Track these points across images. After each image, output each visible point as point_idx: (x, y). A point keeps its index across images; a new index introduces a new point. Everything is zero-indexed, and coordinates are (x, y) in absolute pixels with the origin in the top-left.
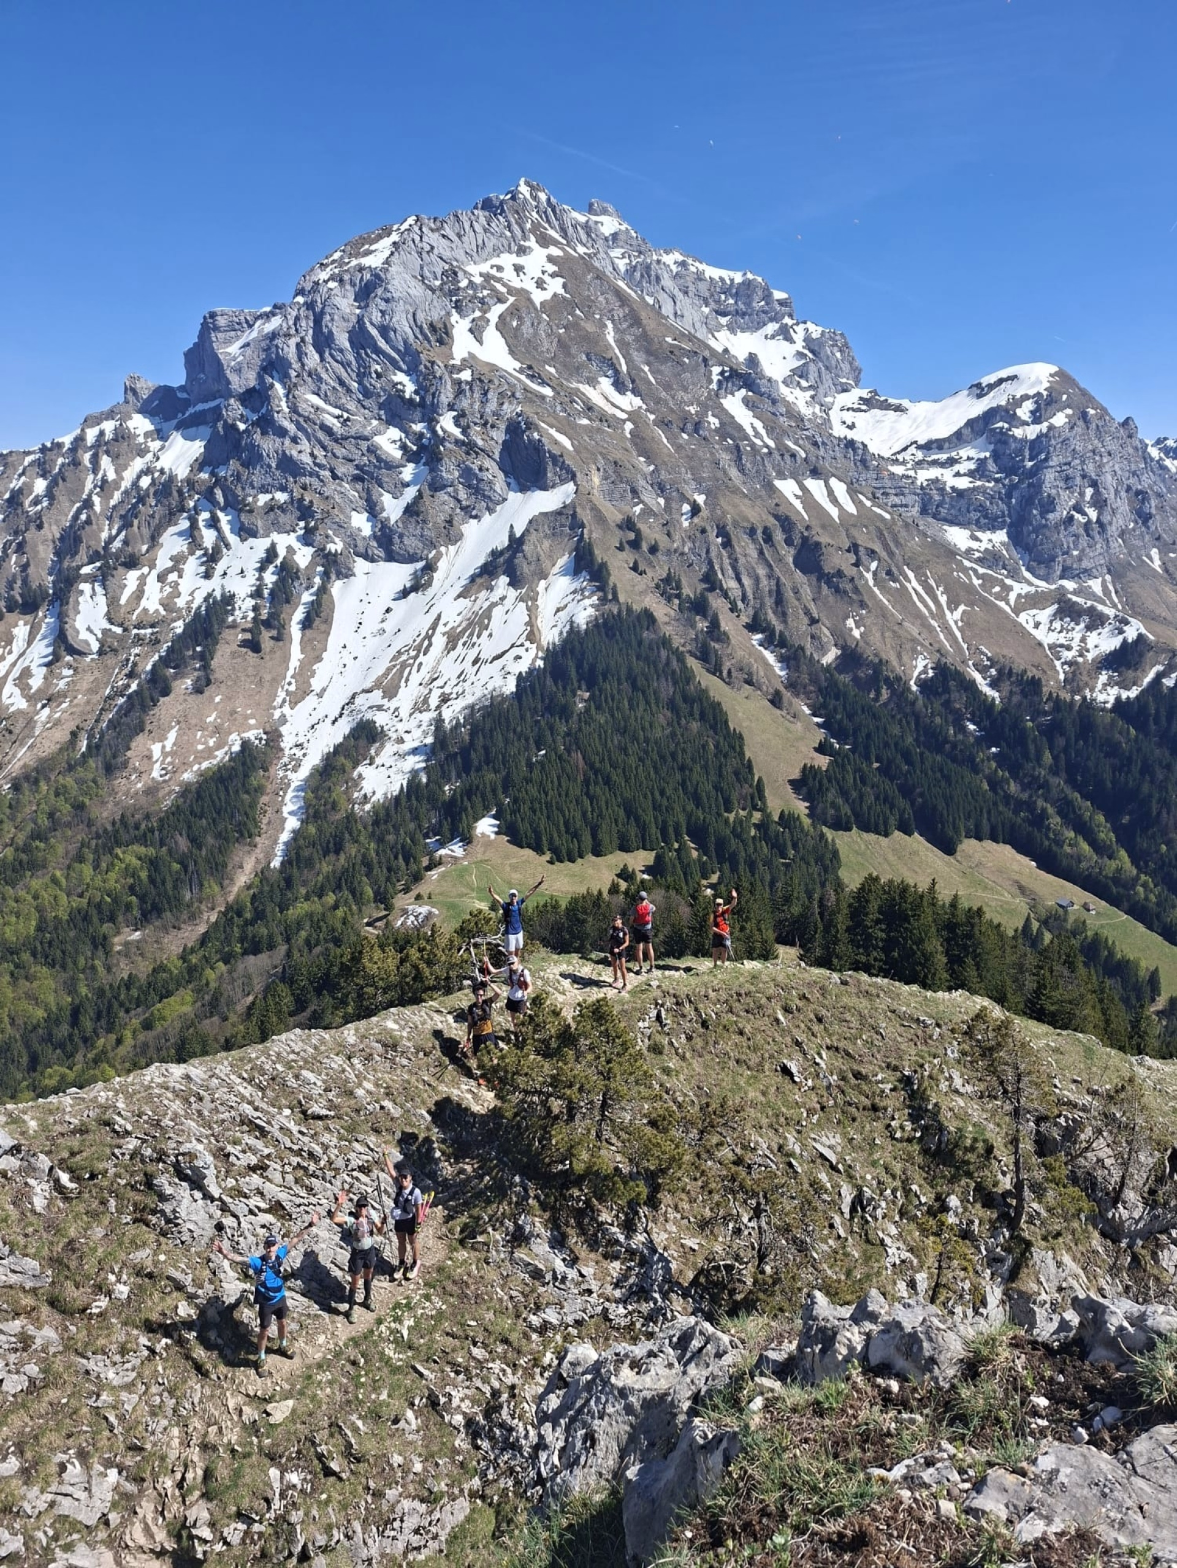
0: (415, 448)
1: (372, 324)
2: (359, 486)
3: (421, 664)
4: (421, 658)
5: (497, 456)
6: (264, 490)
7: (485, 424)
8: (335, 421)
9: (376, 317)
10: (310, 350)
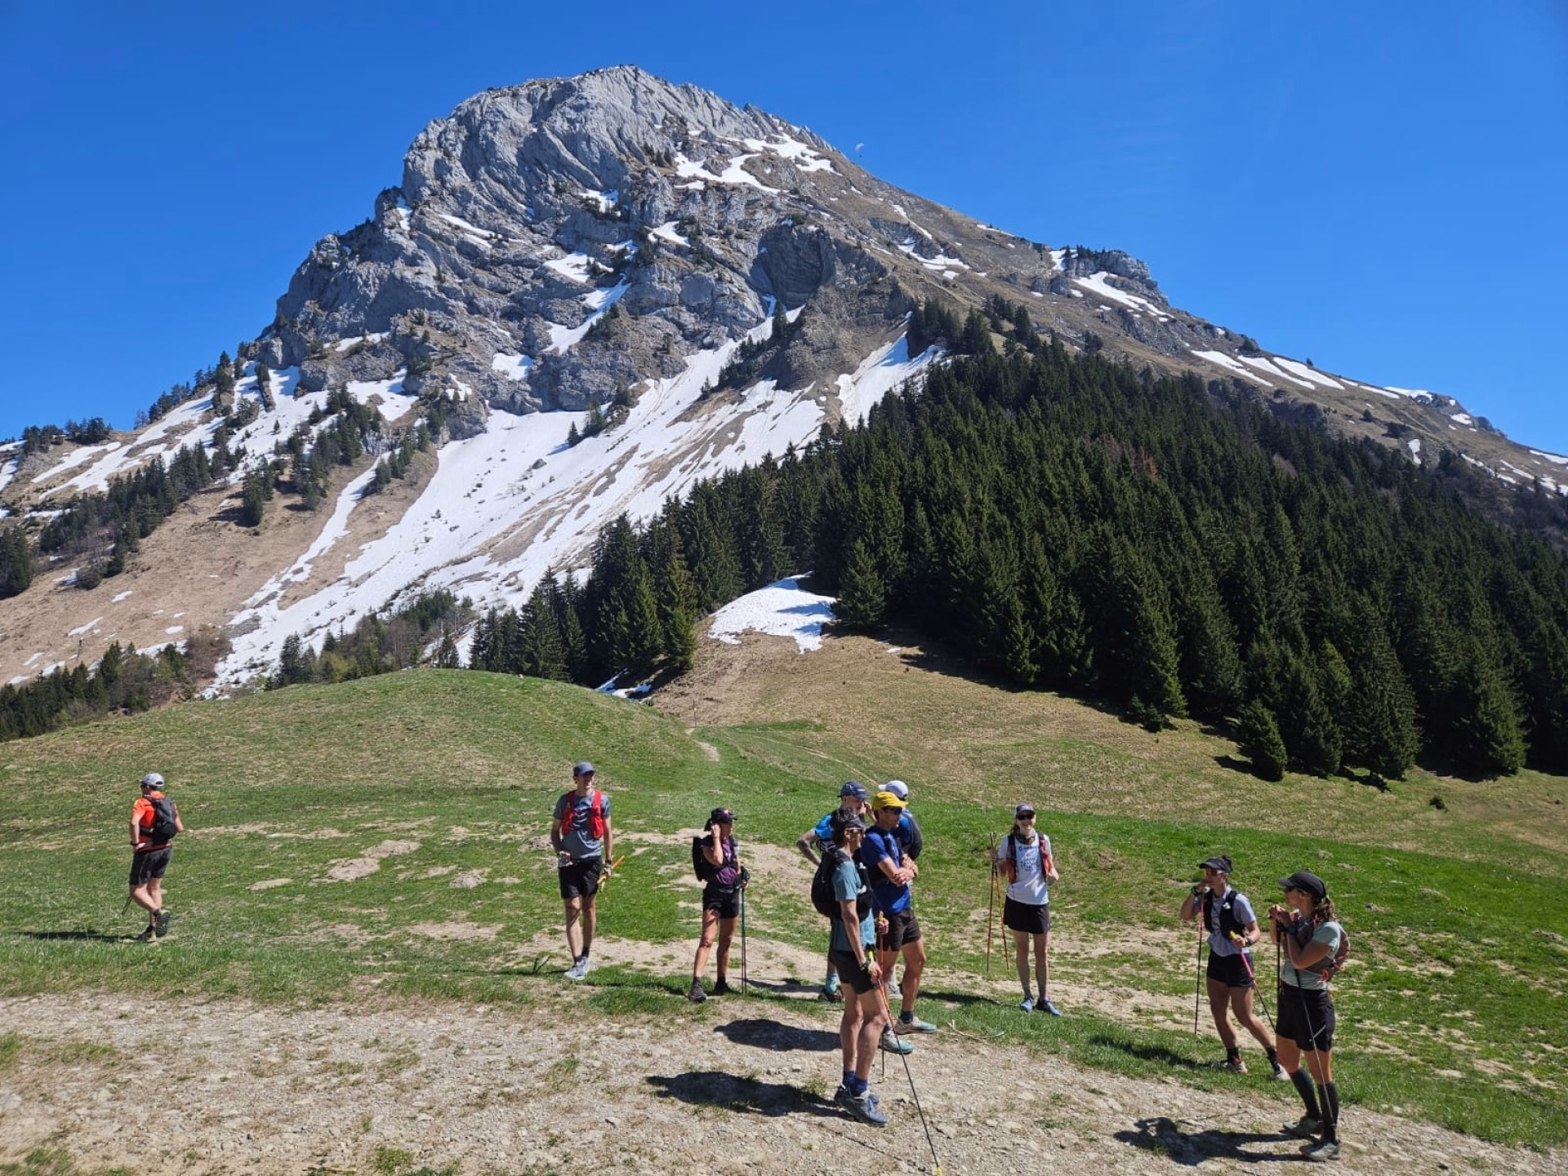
0: (611, 270)
1: (554, 132)
2: (514, 325)
3: (587, 507)
4: (589, 499)
5: (746, 269)
6: (347, 333)
7: (728, 233)
8: (485, 243)
9: (561, 124)
10: (457, 165)
